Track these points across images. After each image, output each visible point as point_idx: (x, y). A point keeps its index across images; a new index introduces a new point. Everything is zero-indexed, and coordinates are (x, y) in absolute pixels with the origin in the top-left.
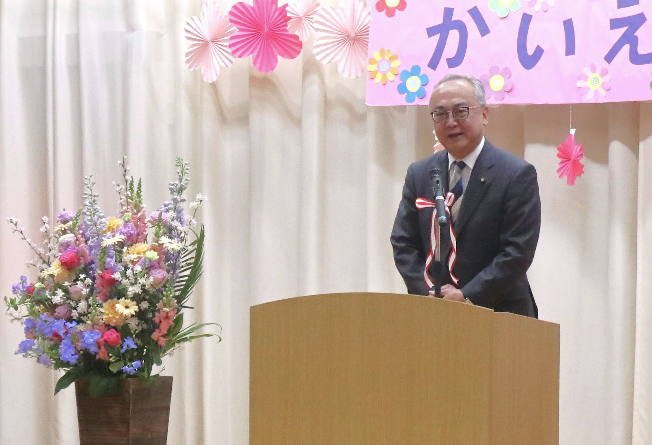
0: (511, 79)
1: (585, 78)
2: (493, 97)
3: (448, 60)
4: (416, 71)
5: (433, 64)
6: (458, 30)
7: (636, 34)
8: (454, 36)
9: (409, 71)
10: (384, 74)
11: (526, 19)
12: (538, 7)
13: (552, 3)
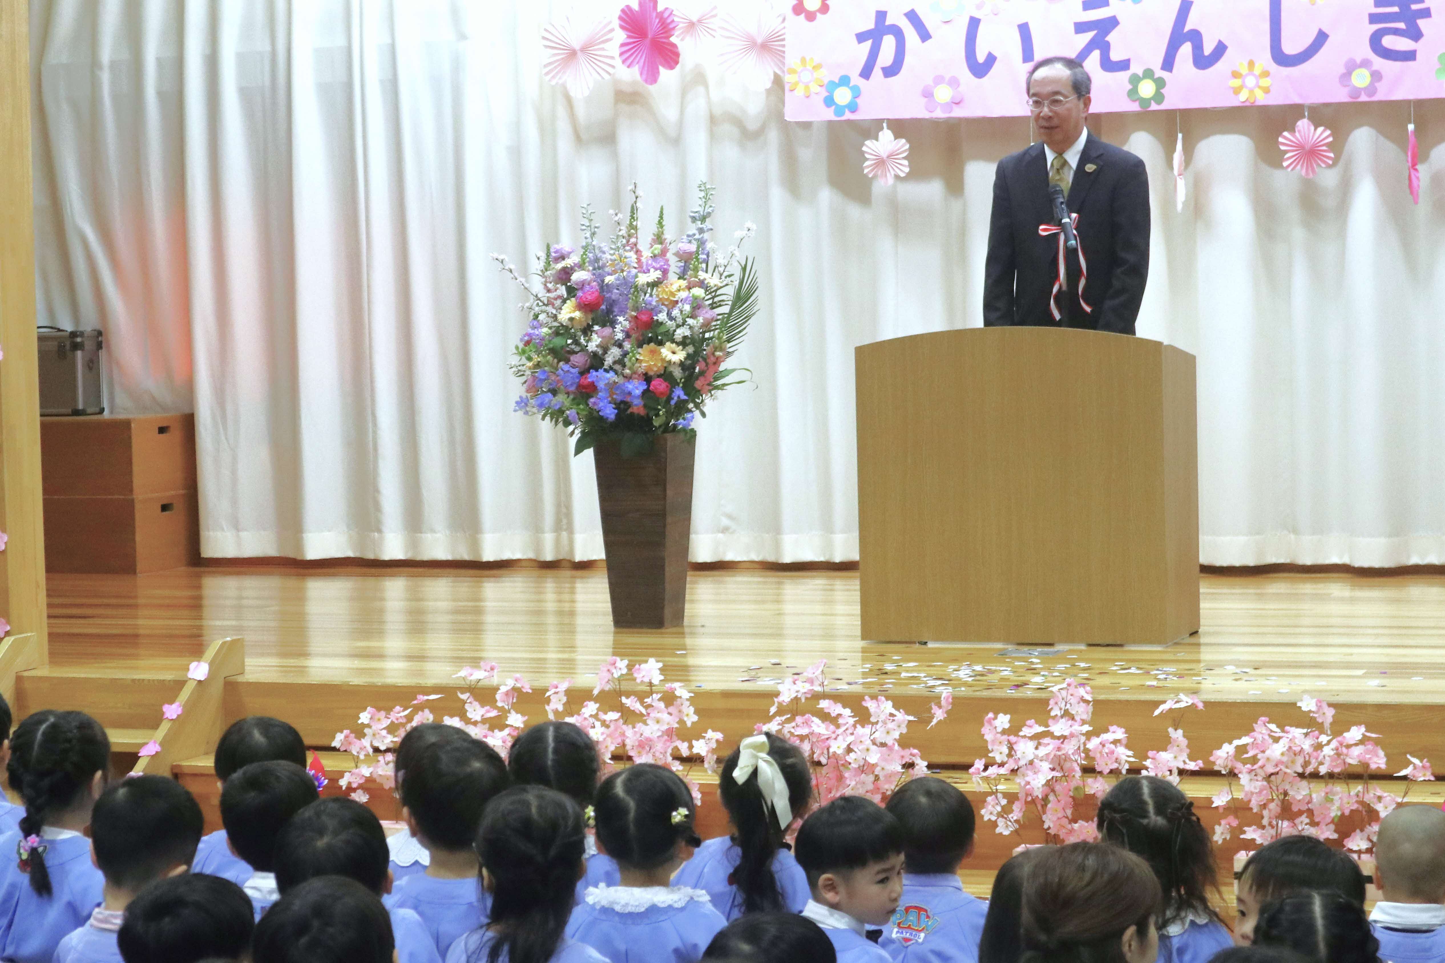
0: (959, 89)
2: (939, 109)
3: (883, 69)
4: (845, 80)
5: (866, 73)
6: (895, 36)
7: (1108, 39)
8: (889, 43)
9: (837, 81)
10: (807, 85)
11: (974, 23)
12: (987, 10)
13: (1002, 5)
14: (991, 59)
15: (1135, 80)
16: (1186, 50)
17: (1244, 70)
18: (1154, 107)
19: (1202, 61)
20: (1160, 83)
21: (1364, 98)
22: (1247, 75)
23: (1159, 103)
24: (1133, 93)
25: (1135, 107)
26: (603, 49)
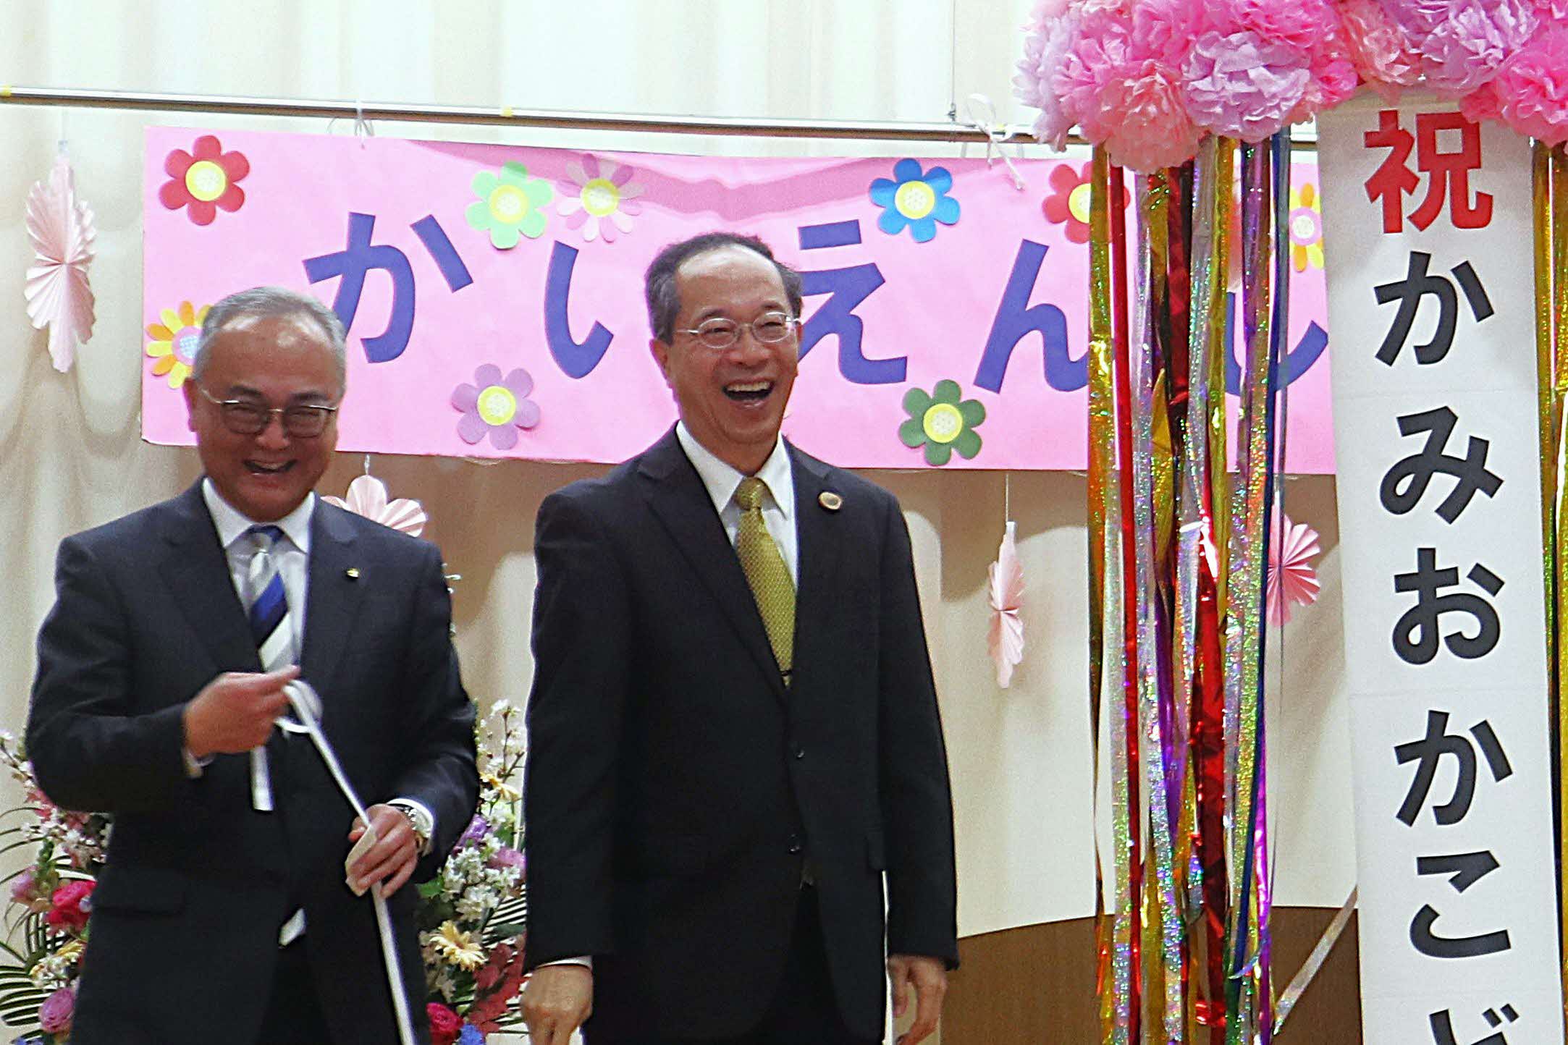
0: (533, 398)
2: (487, 438)
6: (392, 272)
7: (858, 311)
11: (564, 257)
12: (591, 231)
13: (624, 222)
14: (601, 338)
15: (918, 404)
16: (1031, 346)
18: (957, 462)
19: (1065, 373)
20: (974, 414)
23: (968, 454)
24: (912, 430)
25: (916, 460)
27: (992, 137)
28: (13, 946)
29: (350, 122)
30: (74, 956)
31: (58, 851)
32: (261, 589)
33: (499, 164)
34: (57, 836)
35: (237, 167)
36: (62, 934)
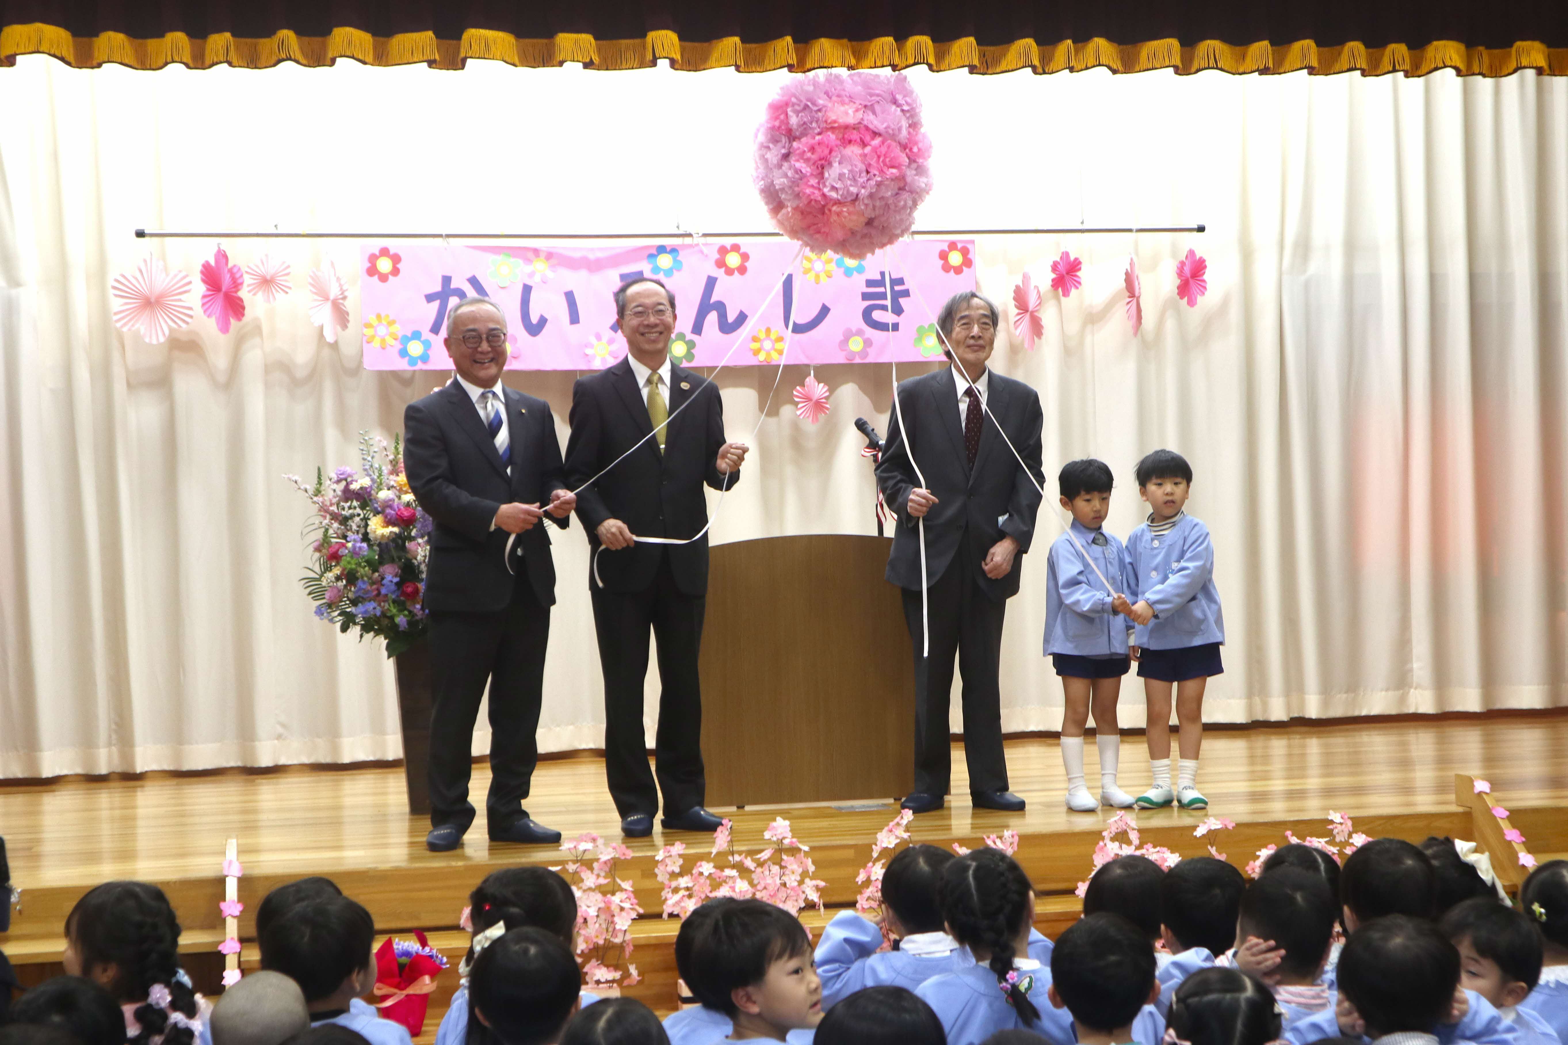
0: (518, 345)
1: (592, 346)
4: (416, 335)
5: (435, 329)
9: (410, 336)
10: (383, 338)
11: (527, 290)
12: (537, 278)
13: (550, 274)
14: (543, 321)
16: (712, 318)
17: (762, 335)
19: (726, 327)
20: (691, 345)
21: (858, 360)
22: (764, 339)
23: (690, 361)
26: (180, 300)
27: (694, 235)
28: (314, 569)
29: (440, 239)
30: (339, 572)
31: (331, 531)
32: (492, 415)
33: (499, 254)
34: (330, 525)
35: (396, 259)
36: (333, 564)
